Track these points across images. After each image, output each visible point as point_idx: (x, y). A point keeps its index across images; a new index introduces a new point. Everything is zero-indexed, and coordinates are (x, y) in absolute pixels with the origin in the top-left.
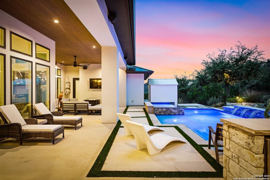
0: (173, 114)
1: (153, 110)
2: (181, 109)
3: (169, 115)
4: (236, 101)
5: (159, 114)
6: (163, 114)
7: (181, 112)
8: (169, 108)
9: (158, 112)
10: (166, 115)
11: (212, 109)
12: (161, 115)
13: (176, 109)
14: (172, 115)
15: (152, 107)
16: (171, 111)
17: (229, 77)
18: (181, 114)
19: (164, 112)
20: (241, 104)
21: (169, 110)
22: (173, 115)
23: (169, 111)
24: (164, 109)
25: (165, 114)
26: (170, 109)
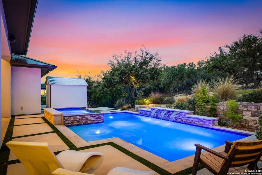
0: (89, 122)
1: (63, 119)
2: (100, 115)
3: (84, 124)
4: (144, 103)
5: (70, 124)
6: (76, 124)
7: (99, 119)
8: (84, 115)
9: (69, 122)
10: (81, 125)
11: (126, 112)
12: (74, 125)
13: (94, 116)
14: (88, 124)
15: (61, 115)
16: (88, 118)
17: (134, 79)
18: (100, 121)
19: (78, 121)
20: (148, 105)
21: (85, 117)
22: (90, 124)
23: (84, 119)
24: (78, 117)
25: (79, 123)
26: (87, 116)
